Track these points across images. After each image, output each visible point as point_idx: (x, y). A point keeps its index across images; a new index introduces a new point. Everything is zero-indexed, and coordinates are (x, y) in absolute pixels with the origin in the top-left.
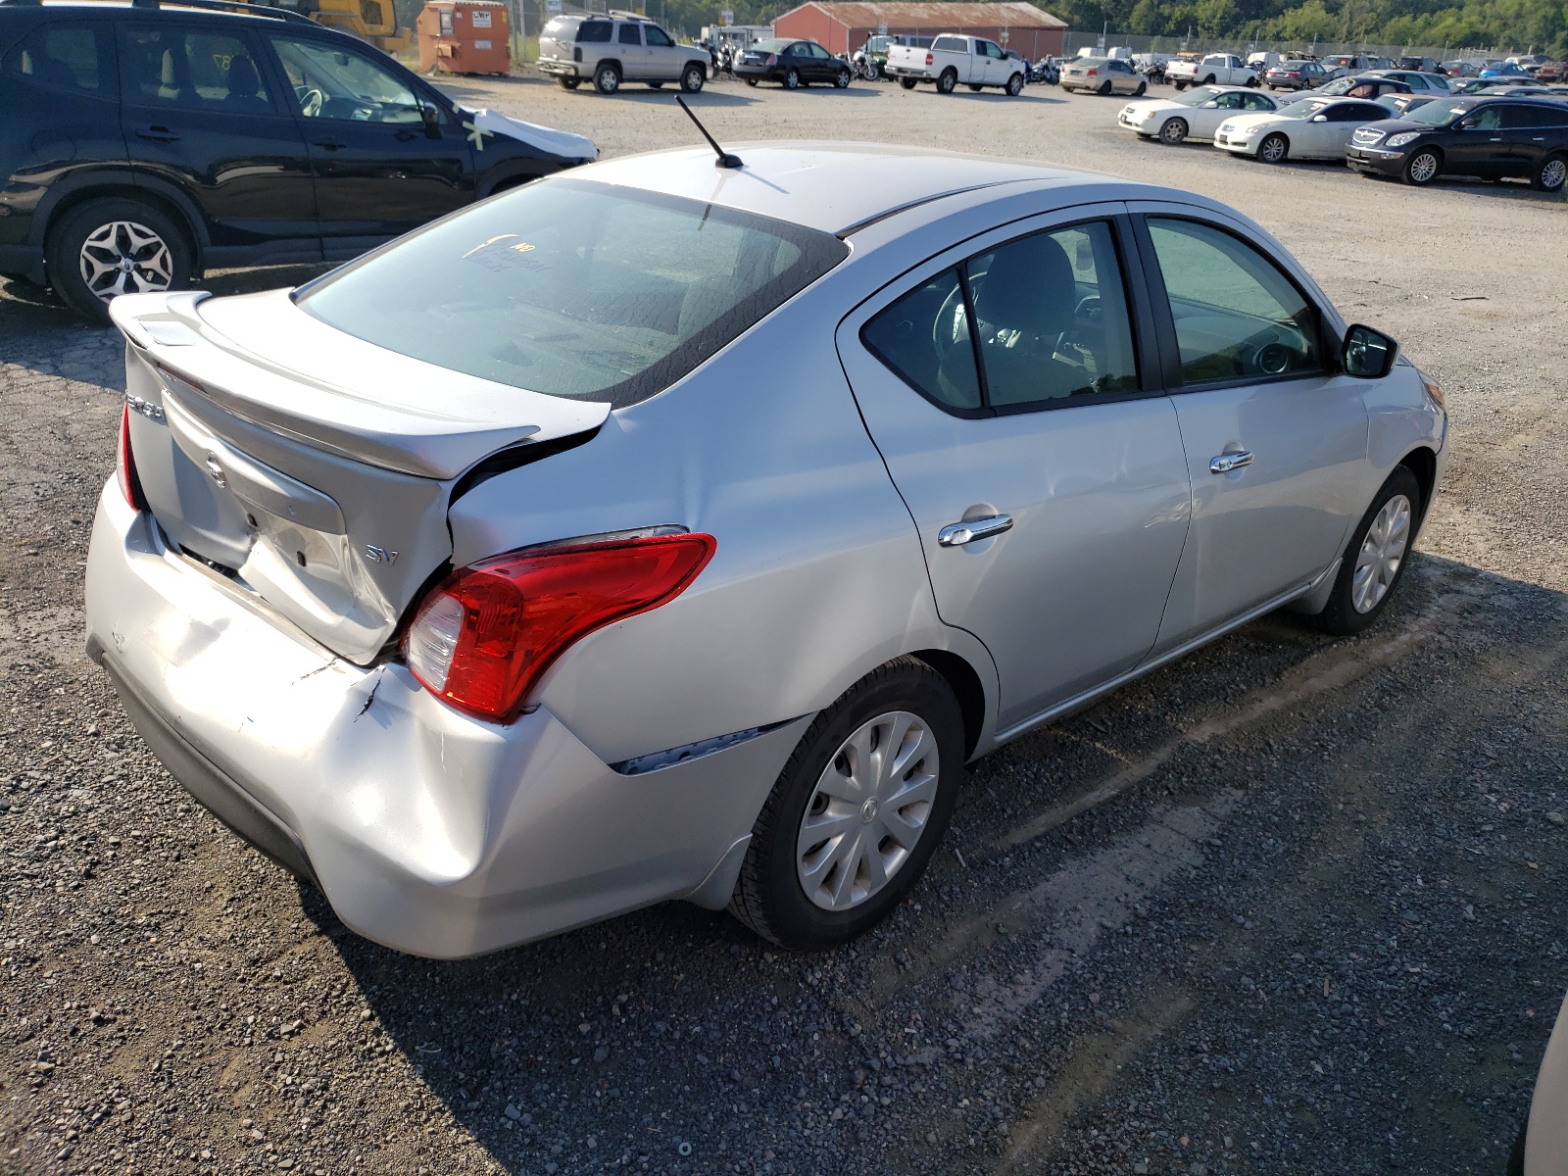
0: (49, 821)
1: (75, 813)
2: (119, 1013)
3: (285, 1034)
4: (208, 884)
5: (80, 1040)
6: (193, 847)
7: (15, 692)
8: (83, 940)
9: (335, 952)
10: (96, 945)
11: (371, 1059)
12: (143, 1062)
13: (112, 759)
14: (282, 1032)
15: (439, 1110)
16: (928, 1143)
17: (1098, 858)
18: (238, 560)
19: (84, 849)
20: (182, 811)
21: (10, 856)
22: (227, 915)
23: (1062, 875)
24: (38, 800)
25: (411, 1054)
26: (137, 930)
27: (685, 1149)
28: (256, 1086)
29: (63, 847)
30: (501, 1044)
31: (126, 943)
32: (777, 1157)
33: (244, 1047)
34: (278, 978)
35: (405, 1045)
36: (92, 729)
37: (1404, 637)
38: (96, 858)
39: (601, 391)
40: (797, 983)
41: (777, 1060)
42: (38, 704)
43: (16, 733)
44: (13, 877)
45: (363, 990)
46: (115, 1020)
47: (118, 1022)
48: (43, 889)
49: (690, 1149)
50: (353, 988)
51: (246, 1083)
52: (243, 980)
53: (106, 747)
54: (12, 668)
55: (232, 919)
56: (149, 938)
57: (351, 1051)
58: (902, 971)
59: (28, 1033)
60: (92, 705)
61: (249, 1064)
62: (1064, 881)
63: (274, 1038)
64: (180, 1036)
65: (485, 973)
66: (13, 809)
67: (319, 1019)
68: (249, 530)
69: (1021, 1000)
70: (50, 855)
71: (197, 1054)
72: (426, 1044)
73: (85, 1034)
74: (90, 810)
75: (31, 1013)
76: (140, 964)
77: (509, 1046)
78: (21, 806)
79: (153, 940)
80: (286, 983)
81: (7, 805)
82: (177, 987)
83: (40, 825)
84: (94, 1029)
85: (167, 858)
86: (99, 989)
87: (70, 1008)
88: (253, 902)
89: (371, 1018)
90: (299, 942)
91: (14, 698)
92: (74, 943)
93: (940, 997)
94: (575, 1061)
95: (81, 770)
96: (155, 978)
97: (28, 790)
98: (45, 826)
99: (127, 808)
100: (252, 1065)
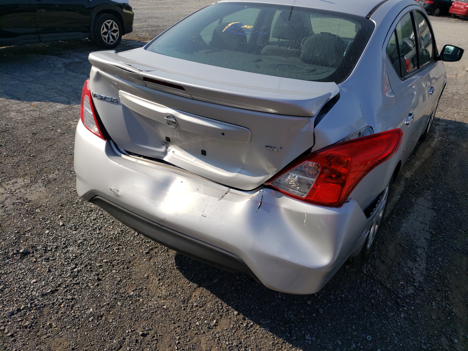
0: (68, 261)
1: (76, 257)
2: (148, 331)
3: (213, 326)
4: (146, 275)
5: (141, 344)
6: (130, 262)
7: (21, 213)
8: (115, 305)
9: (210, 292)
10: (121, 306)
11: (249, 329)
12: (170, 347)
13: (76, 234)
14: (212, 326)
15: (283, 342)
16: (433, 319)
17: (409, 218)
18: (161, 155)
19: (90, 270)
20: (116, 249)
21: (63, 277)
22: (161, 286)
23: (404, 225)
24: (58, 254)
25: (259, 324)
26: (133, 297)
27: (369, 338)
28: (216, 348)
29: (81, 270)
30: (287, 314)
31: (132, 303)
32: (396, 334)
33: (202, 334)
34: (197, 306)
35: (257, 322)
36: (61, 224)
37: (436, 140)
38: (97, 273)
39: (327, 78)
40: (360, 274)
41: (373, 301)
42: (33, 217)
43: (31, 229)
44: (70, 285)
45: (229, 305)
46: (148, 333)
47: (150, 334)
48: (85, 288)
49: (371, 338)
50: (225, 305)
51: (212, 347)
52: (184, 309)
53: (71, 230)
54: (13, 204)
55: (164, 287)
56: (139, 300)
57: (240, 328)
58: (386, 264)
59: (119, 346)
60: (54, 214)
61: (208, 340)
62: (405, 226)
63: (210, 328)
64: (177, 335)
65: (265, 290)
66: (51, 259)
67: (221, 318)
68: (165, 144)
69: (422, 267)
70: (78, 274)
71: (188, 340)
72: (263, 320)
73: (141, 341)
74: (81, 254)
75: (115, 337)
76: (142, 310)
77: (290, 314)
78: (53, 257)
79: (141, 300)
80: (200, 307)
81: (48, 257)
82: (162, 316)
83: (66, 263)
84: (143, 338)
85: (124, 268)
86: (134, 323)
87: (129, 332)
88: (167, 279)
89: (238, 314)
90: (194, 291)
91: (22, 216)
92: (113, 307)
93: (401, 270)
94: (314, 315)
95: (67, 240)
96: (152, 315)
97: (51, 250)
98: (68, 263)
99: (94, 252)
100: (209, 340)
